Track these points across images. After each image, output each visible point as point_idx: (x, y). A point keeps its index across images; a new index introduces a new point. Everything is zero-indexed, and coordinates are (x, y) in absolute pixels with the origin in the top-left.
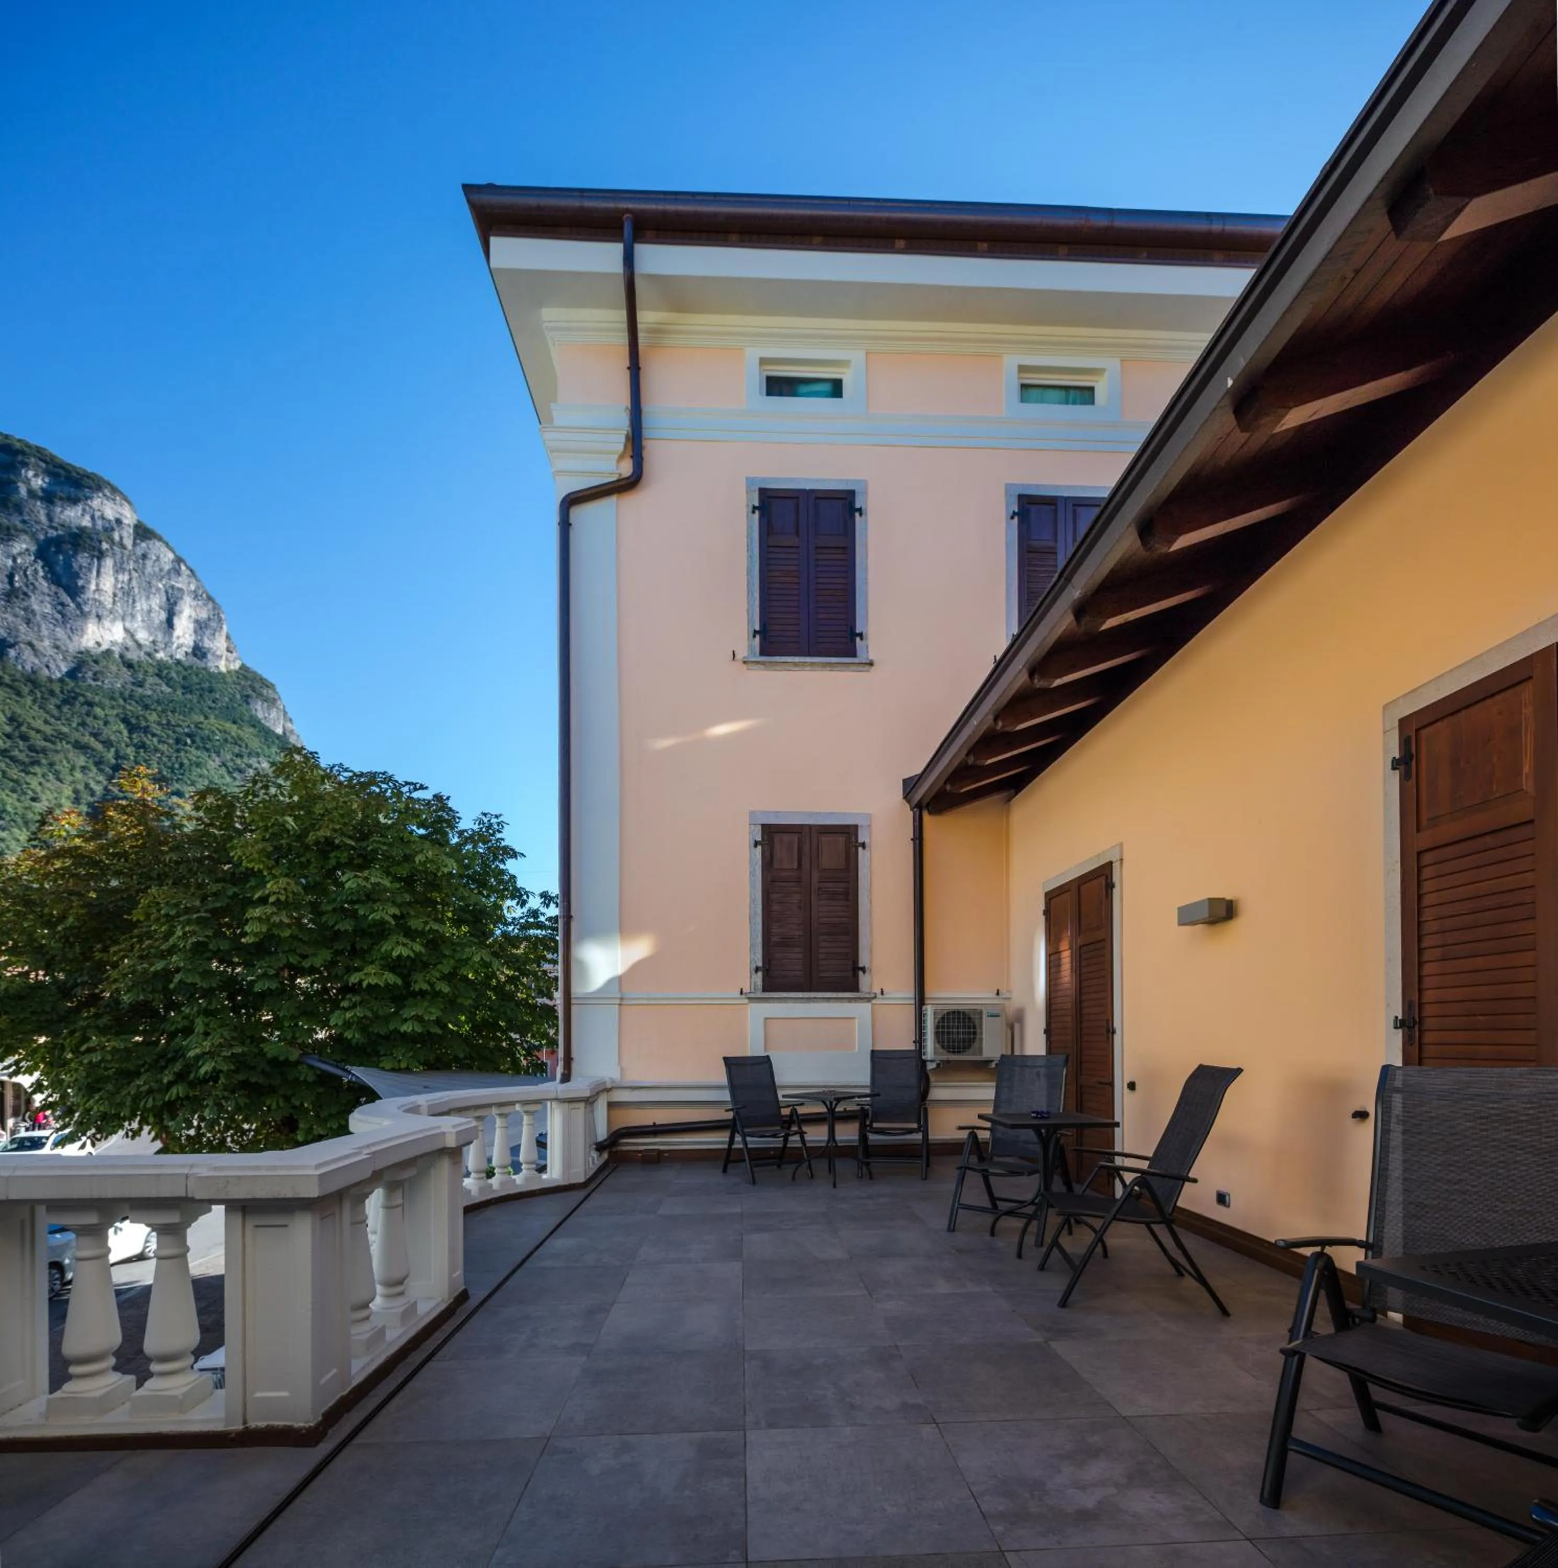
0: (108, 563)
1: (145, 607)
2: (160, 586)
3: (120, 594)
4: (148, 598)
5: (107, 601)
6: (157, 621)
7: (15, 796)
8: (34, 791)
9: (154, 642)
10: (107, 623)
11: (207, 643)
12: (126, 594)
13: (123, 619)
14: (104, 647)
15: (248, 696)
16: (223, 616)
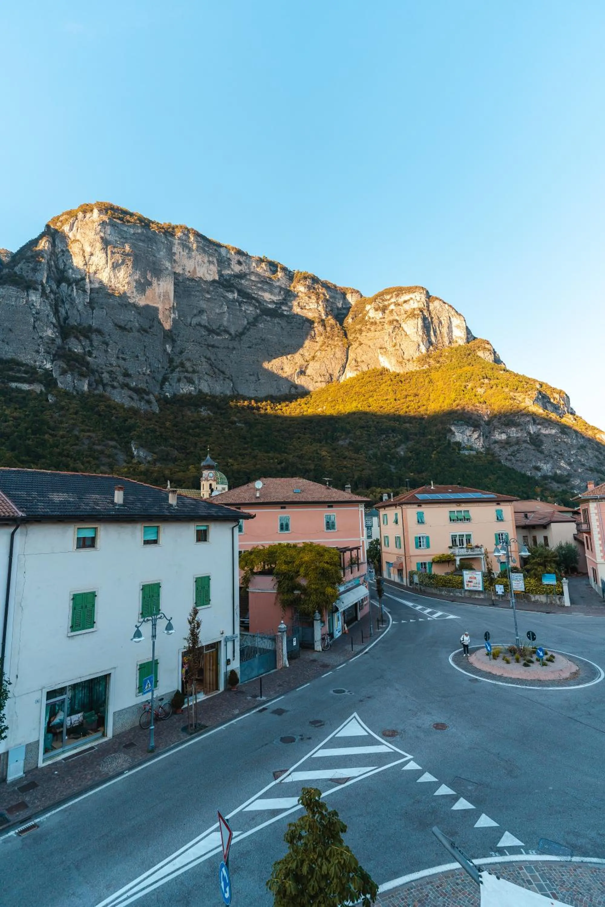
11: (459, 334)
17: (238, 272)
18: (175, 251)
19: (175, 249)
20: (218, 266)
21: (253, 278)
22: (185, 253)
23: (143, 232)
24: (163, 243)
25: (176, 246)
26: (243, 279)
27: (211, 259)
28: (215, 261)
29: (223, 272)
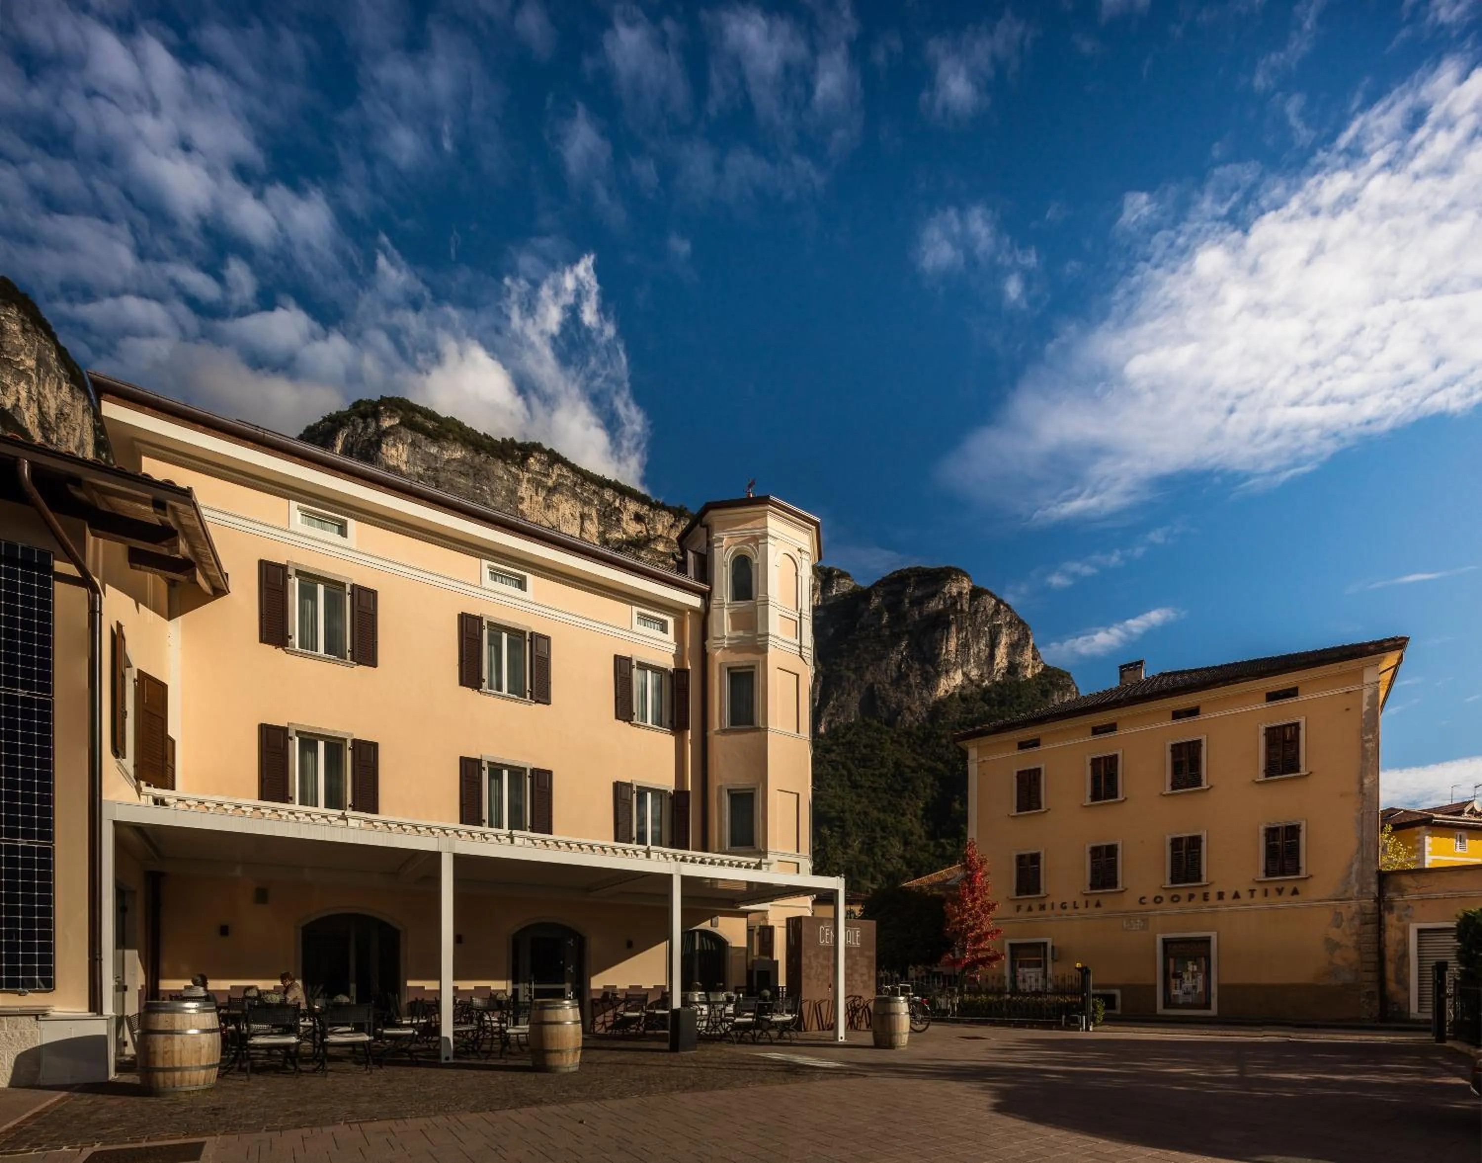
0: (954, 628)
1: (976, 650)
2: (986, 629)
3: (960, 648)
4: (978, 642)
5: (952, 657)
6: (984, 658)
7: (893, 815)
8: (903, 810)
9: (981, 675)
10: (951, 674)
11: (1018, 659)
12: (964, 646)
13: (962, 667)
14: (951, 691)
15: (1047, 691)
16: (1029, 632)
17: (634, 534)
18: (522, 495)
19: (523, 490)
20: (599, 524)
21: (661, 547)
22: (541, 499)
23: (465, 457)
24: (501, 478)
25: (524, 485)
26: (643, 550)
27: (586, 509)
28: (594, 513)
29: (607, 536)
